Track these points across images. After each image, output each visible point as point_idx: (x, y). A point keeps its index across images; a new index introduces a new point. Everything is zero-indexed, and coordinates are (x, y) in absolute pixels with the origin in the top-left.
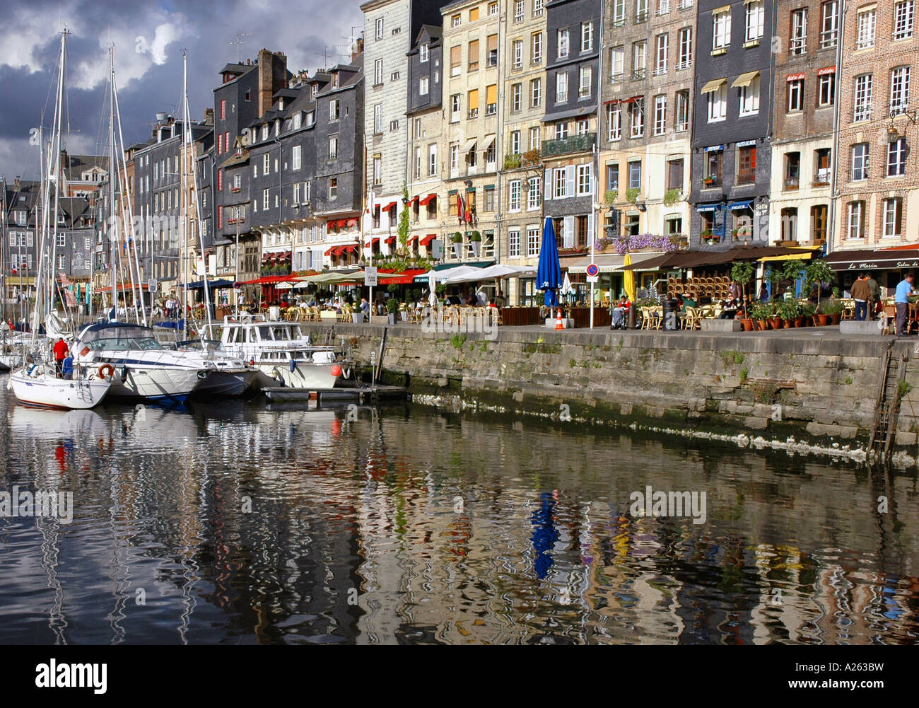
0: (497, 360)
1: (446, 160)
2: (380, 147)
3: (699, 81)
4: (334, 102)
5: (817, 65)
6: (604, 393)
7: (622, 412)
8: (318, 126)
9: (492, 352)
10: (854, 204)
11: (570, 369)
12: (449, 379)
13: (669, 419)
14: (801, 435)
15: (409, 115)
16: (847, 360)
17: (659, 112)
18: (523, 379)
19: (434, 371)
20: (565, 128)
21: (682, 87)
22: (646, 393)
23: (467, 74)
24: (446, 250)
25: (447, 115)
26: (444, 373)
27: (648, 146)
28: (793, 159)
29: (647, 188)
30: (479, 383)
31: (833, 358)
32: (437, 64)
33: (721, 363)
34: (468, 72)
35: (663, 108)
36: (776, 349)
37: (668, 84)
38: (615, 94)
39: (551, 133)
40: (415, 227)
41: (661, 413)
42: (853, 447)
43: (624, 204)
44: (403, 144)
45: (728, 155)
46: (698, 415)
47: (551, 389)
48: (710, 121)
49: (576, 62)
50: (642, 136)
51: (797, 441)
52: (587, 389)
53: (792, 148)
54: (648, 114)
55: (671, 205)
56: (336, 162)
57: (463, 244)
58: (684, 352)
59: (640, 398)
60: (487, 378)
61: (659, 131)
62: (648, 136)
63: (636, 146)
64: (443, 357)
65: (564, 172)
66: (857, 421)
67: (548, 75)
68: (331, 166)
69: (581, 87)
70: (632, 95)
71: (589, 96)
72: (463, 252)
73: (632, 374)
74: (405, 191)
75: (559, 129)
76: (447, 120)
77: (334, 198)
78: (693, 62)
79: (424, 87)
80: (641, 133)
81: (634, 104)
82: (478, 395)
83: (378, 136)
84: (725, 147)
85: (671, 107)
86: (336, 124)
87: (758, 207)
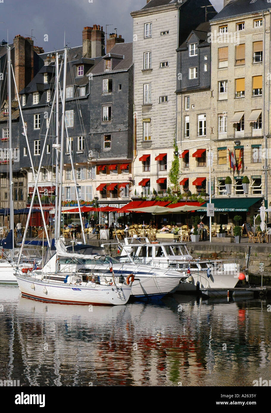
1: (214, 125)
2: (149, 114)
4: (107, 80)
8: (91, 96)
15: (178, 92)
23: (234, 67)
24: (216, 188)
25: (215, 94)
32: (206, 58)
34: (235, 66)
40: (186, 172)
44: (173, 113)
56: (110, 123)
57: (233, 185)
68: (105, 126)
72: (232, 191)
74: (175, 146)
76: (215, 99)
77: (108, 149)
79: (193, 74)
83: (148, 107)
86: (110, 97)
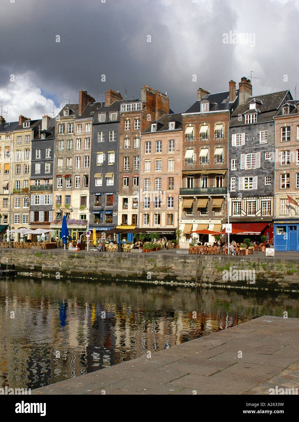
0: (57, 261)
3: (92, 173)
5: (133, 174)
6: (105, 270)
7: (112, 276)
9: (54, 258)
10: (145, 215)
11: (90, 263)
12: (35, 267)
13: (130, 277)
14: (175, 280)
16: (187, 261)
17: (77, 181)
18: (70, 267)
19: (27, 264)
20: (39, 182)
21: (86, 174)
22: (121, 270)
26: (33, 265)
27: (73, 191)
28: (125, 200)
29: (73, 204)
30: (50, 268)
31: (183, 260)
33: (147, 261)
35: (78, 179)
36: (165, 258)
37: (80, 172)
38: (60, 173)
39: (33, 183)
41: (127, 276)
42: (191, 283)
43: (64, 209)
45: (103, 197)
46: (140, 276)
47: (83, 270)
48: (96, 185)
49: (43, 161)
50: (70, 187)
51: (174, 282)
52: (98, 270)
53: (125, 197)
54: (73, 180)
55: (82, 210)
58: (134, 259)
59: (119, 272)
60: (53, 267)
61: (77, 186)
62: (73, 188)
63: (68, 190)
64: (31, 260)
65: (38, 197)
66: (191, 276)
67: (32, 164)
69: (46, 169)
70: (67, 174)
71: (49, 172)
73: (115, 265)
75: (36, 182)
78: (90, 167)
80: (70, 186)
81: (67, 177)
82: (50, 272)
84: (102, 194)
85: (81, 180)
87: (114, 213)
